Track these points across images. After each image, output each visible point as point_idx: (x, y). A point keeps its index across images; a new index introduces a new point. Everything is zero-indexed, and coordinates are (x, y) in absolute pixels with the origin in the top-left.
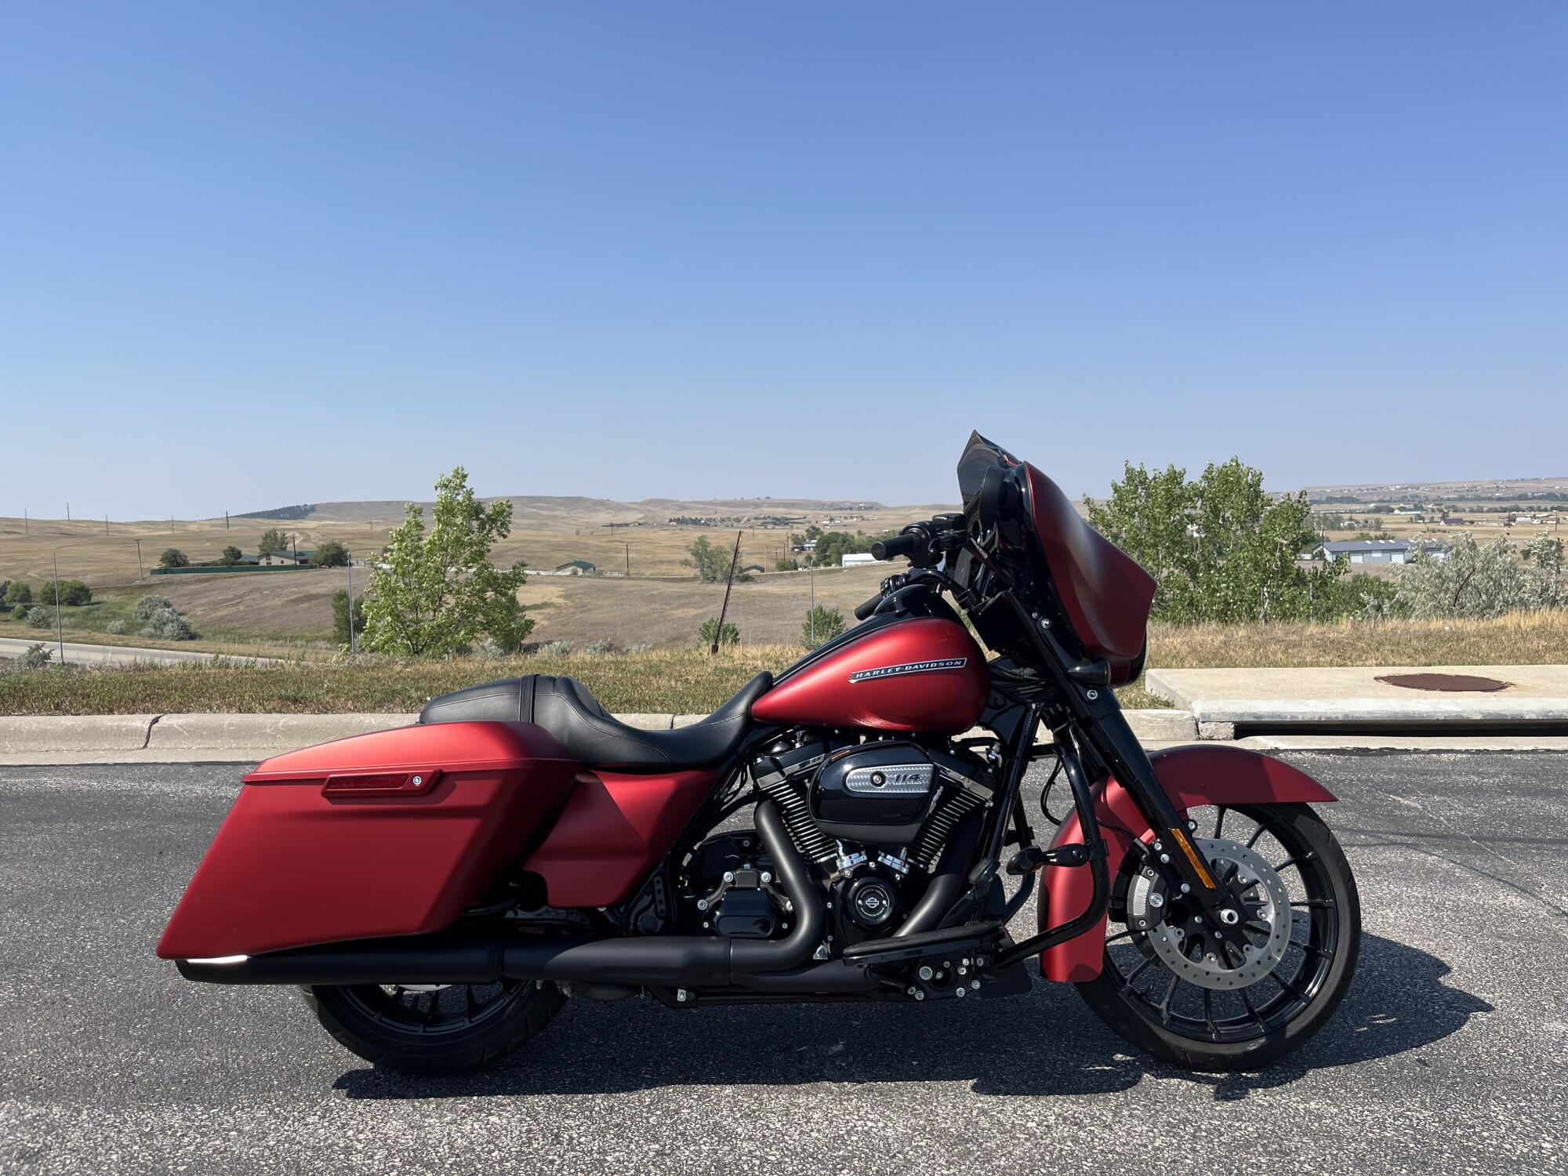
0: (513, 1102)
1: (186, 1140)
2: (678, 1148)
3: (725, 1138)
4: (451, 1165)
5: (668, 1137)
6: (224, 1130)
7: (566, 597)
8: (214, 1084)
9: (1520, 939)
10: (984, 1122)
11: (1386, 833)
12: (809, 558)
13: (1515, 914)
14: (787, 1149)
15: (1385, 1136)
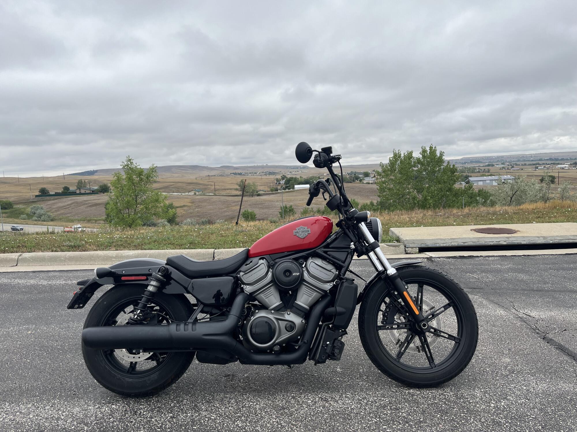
0: (122, 400)
2: (179, 415)
3: (197, 411)
4: (94, 424)
5: (177, 411)
6: (15, 412)
7: (192, 203)
8: (15, 395)
9: (501, 327)
10: (293, 401)
12: (282, 187)
14: (219, 414)
15: (435, 402)
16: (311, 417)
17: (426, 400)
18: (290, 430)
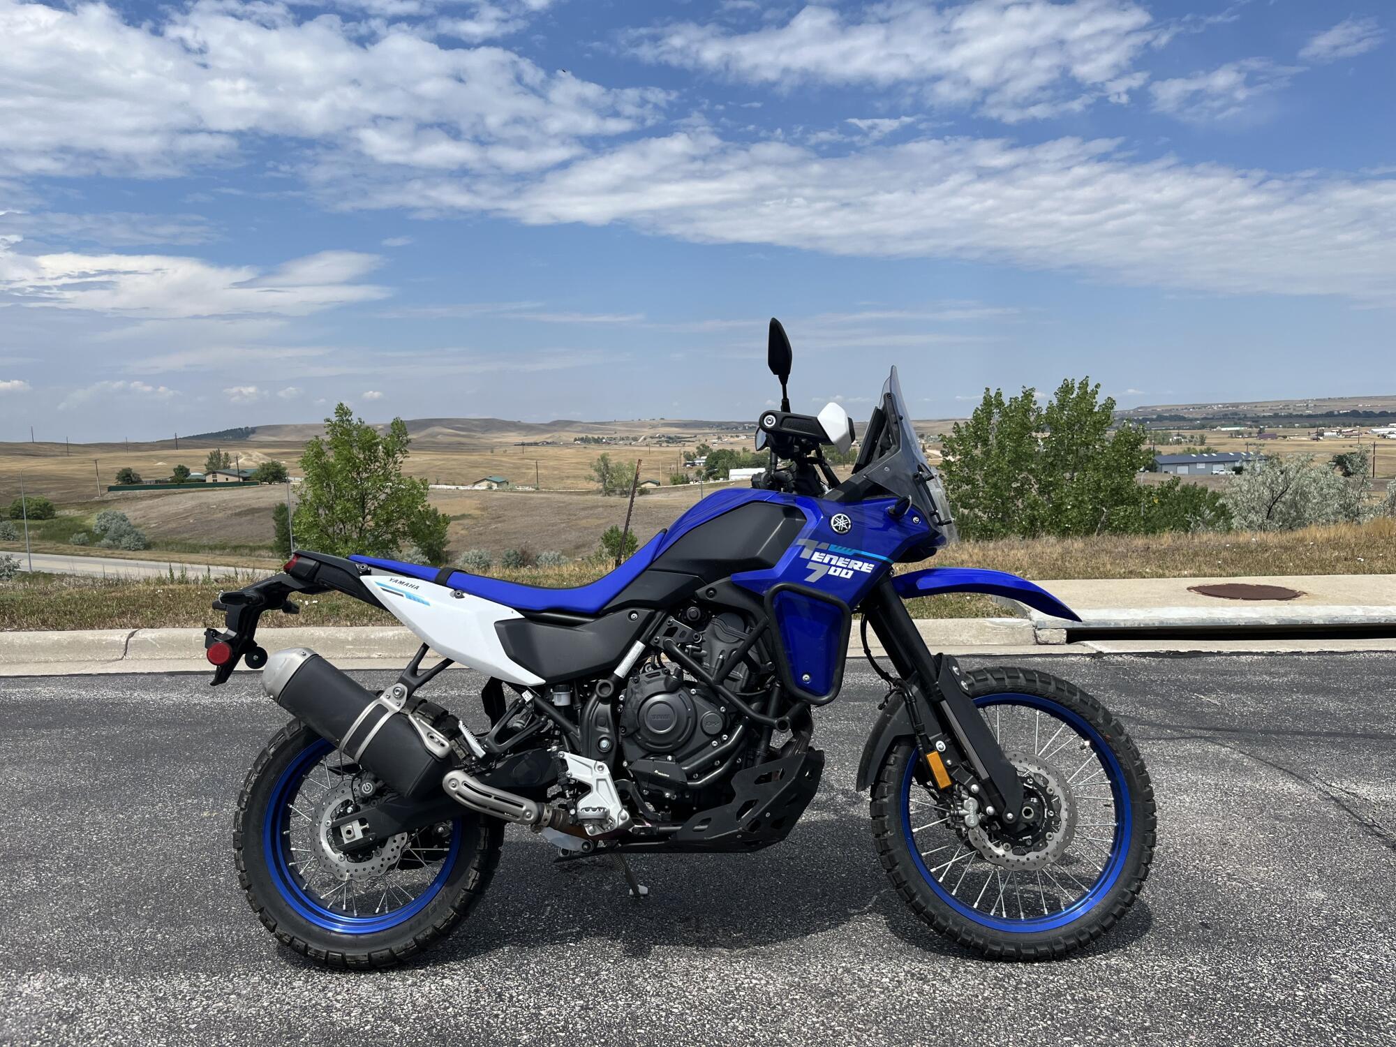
0: (463, 967)
1: (194, 1003)
2: (599, 1003)
5: (591, 994)
6: (225, 994)
7: (484, 509)
8: (213, 955)
9: (1294, 820)
10: (848, 979)
11: (1188, 728)
12: (699, 473)
13: (1291, 798)
14: (688, 1003)
15: (1171, 987)
16: (896, 1015)
17: (1151, 983)
18: (855, 1040)
